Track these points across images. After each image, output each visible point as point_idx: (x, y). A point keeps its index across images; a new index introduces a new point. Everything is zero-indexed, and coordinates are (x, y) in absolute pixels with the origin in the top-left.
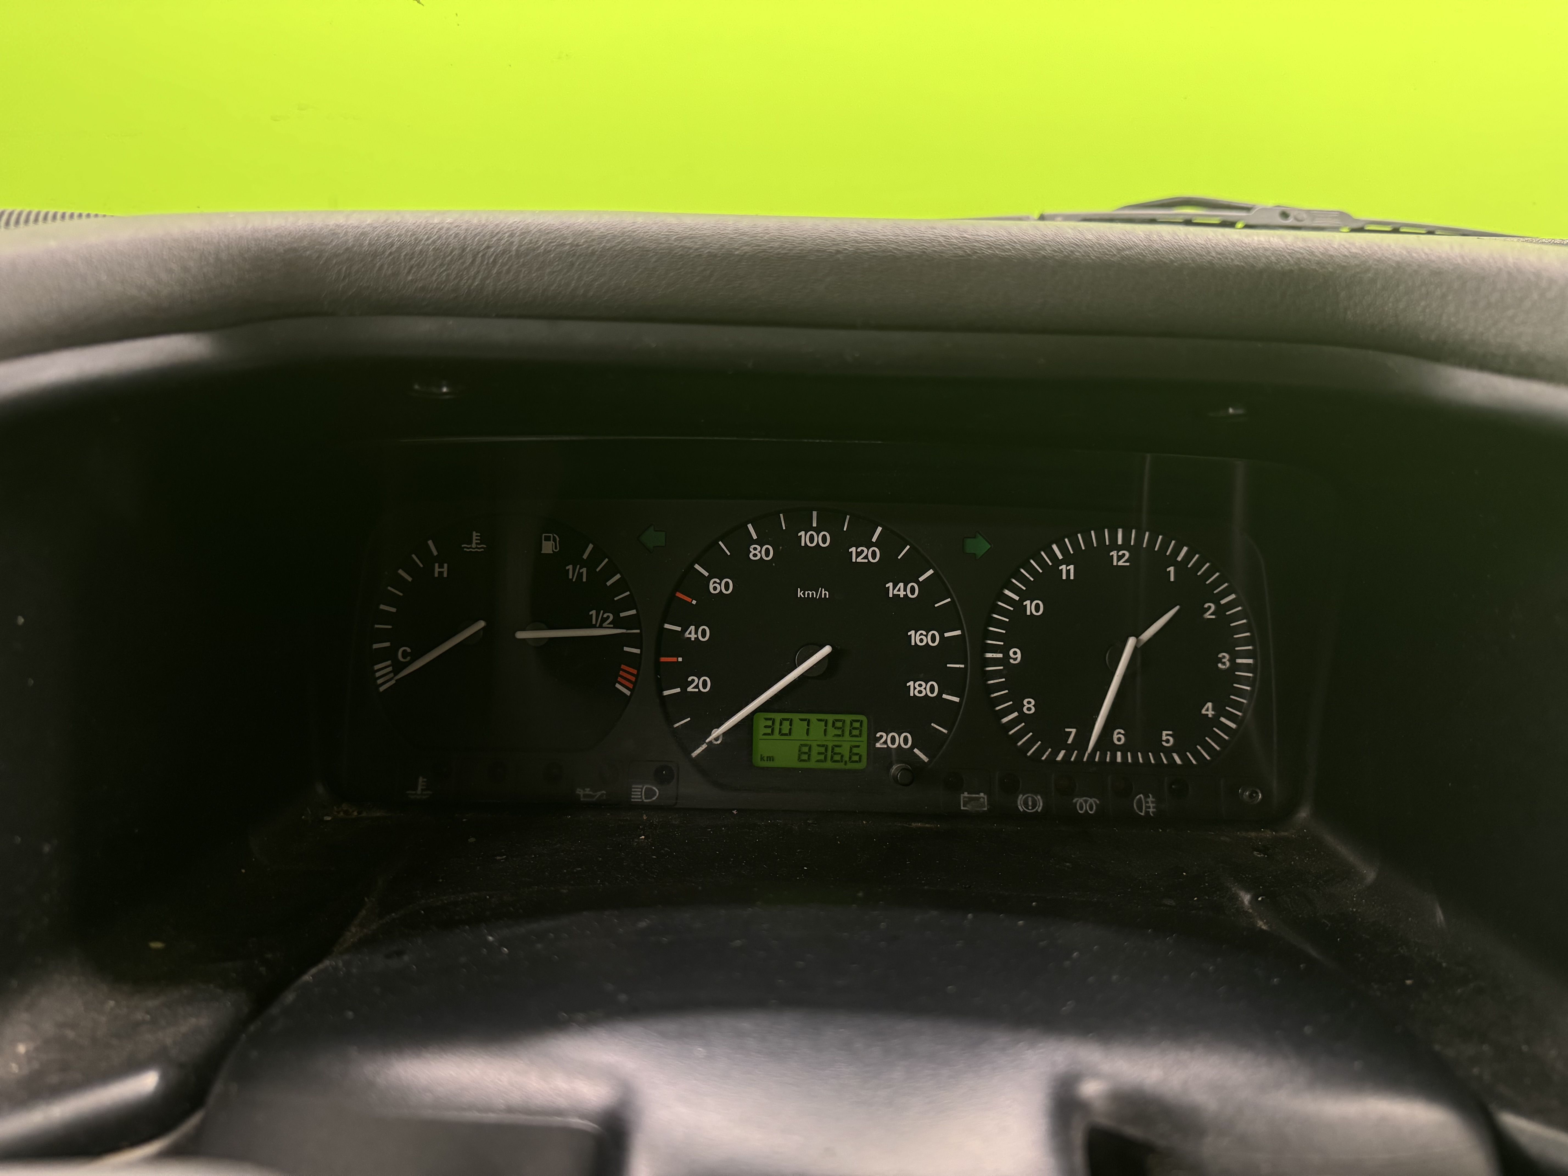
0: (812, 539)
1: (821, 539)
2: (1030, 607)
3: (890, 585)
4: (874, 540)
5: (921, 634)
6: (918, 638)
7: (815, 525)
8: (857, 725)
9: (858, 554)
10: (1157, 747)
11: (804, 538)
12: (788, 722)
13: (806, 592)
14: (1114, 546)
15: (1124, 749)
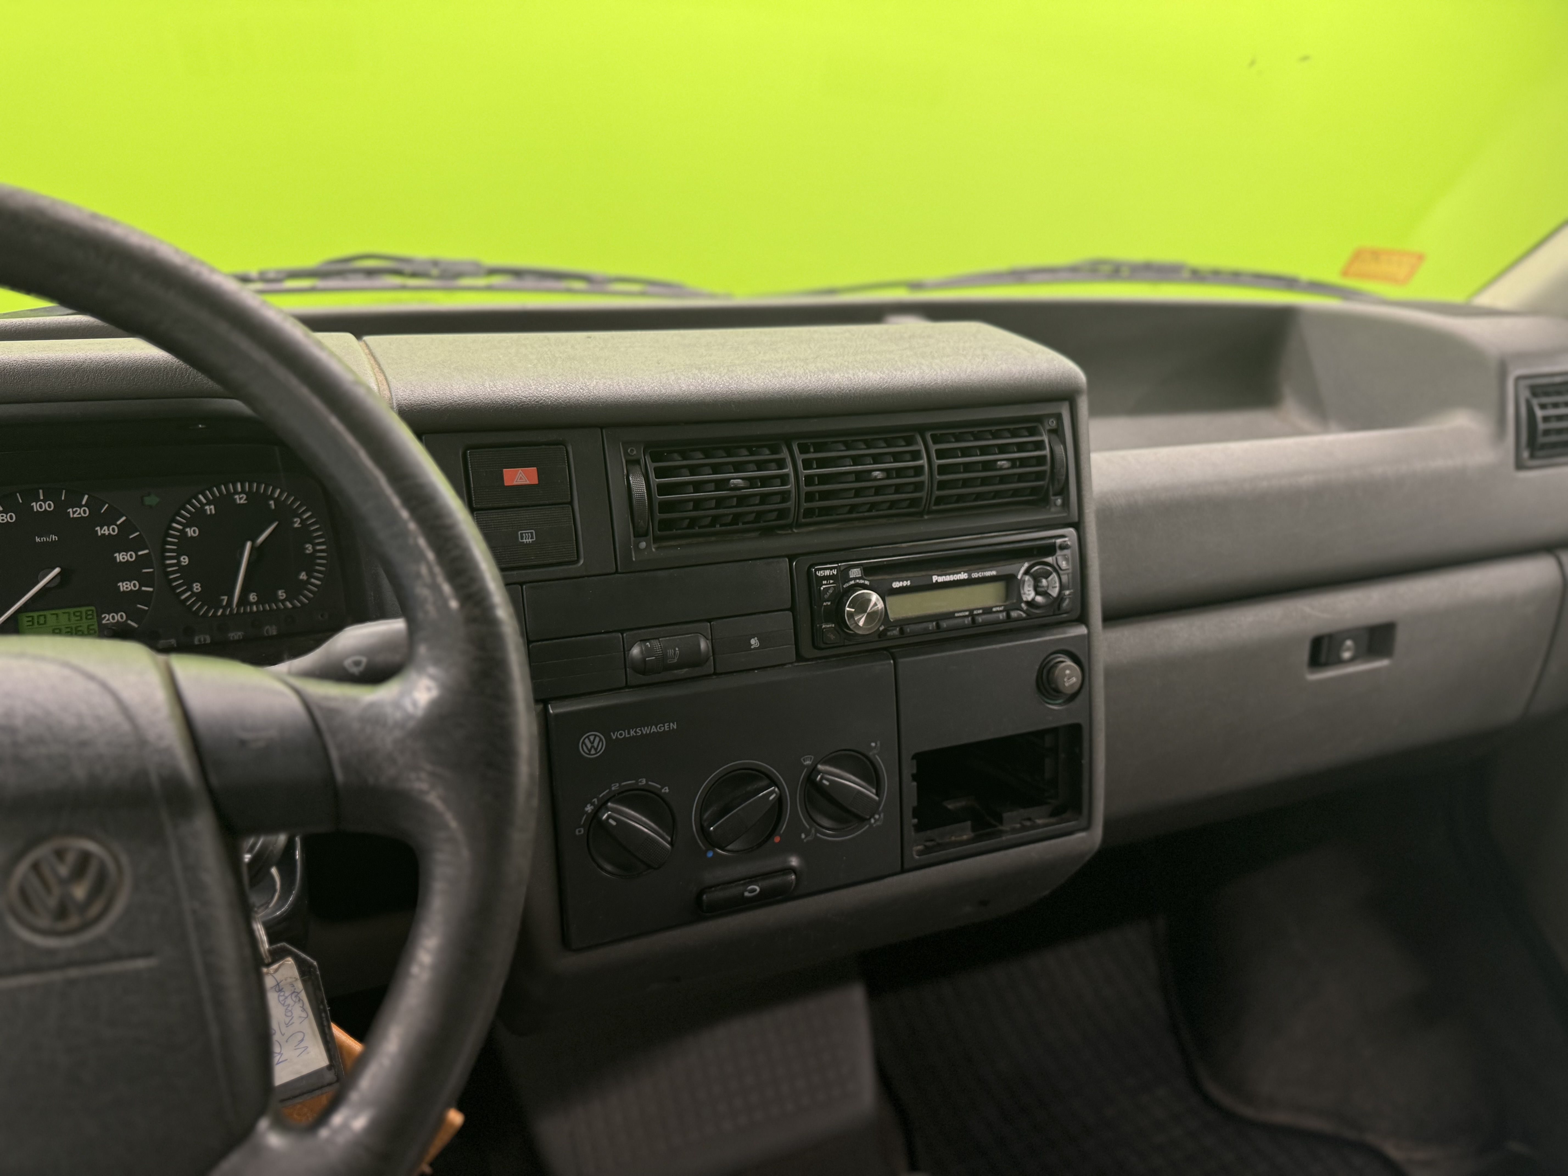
0: (41, 506)
1: (48, 506)
2: (190, 532)
3: (98, 528)
4: (84, 503)
5: (123, 555)
6: (120, 557)
7: (42, 498)
8: (90, 613)
9: (74, 513)
10: (276, 600)
11: (36, 506)
12: (43, 617)
13: (42, 539)
14: (236, 492)
15: (257, 603)
